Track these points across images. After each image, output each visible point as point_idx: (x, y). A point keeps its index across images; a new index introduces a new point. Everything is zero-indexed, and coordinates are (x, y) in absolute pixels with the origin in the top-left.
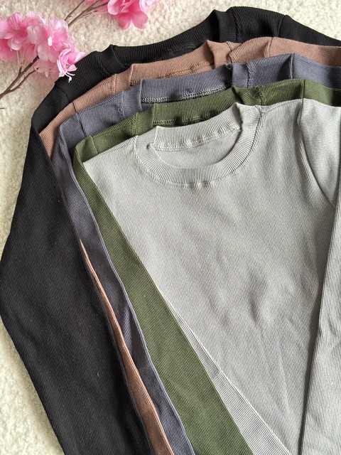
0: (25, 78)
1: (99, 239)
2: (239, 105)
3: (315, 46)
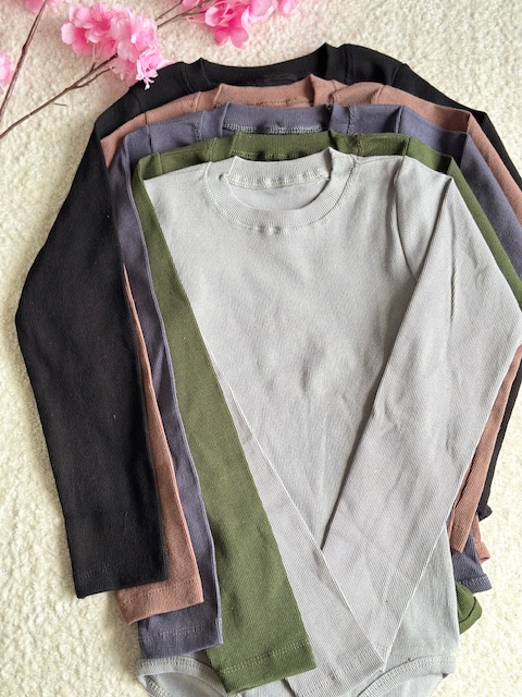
0: (97, 76)
1: (145, 267)
2: (331, 149)
3: (431, 104)
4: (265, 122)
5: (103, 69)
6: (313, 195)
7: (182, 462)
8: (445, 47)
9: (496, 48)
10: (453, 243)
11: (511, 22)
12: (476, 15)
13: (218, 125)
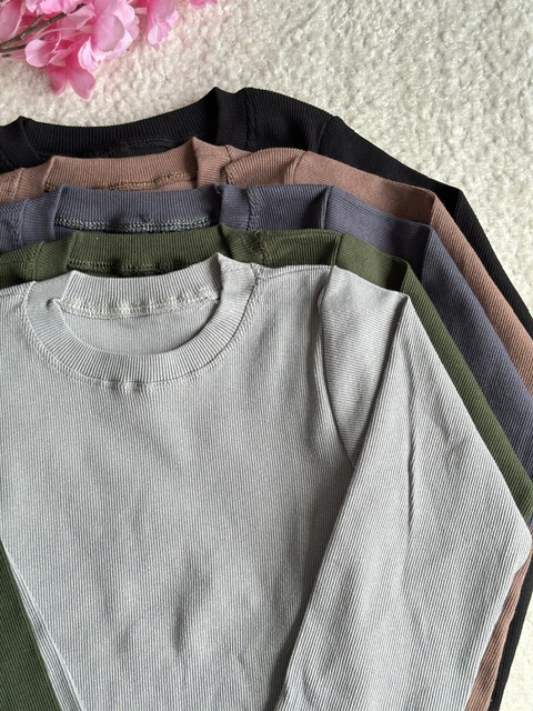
2: (221, 257)
3: (378, 178)
4: (121, 215)
6: (194, 327)
10: (411, 402)
11: (501, 43)
12: (447, 36)
13: (46, 222)
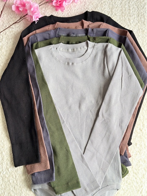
0: (22, 20)
1: (35, 74)
2: (88, 41)
3: (117, 28)
4: (70, 33)
5: (24, 18)
6: (83, 54)
7: (45, 129)
8: (121, 12)
9: (135, 12)
10: (122, 68)
11: (140, 5)
12: (130, 3)
13: (56, 34)
